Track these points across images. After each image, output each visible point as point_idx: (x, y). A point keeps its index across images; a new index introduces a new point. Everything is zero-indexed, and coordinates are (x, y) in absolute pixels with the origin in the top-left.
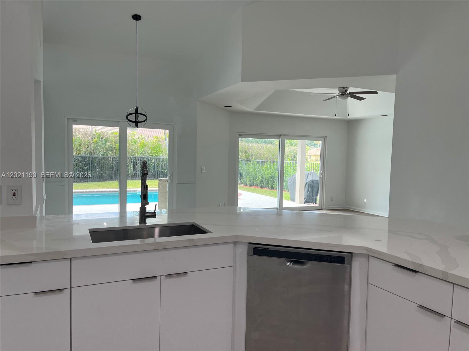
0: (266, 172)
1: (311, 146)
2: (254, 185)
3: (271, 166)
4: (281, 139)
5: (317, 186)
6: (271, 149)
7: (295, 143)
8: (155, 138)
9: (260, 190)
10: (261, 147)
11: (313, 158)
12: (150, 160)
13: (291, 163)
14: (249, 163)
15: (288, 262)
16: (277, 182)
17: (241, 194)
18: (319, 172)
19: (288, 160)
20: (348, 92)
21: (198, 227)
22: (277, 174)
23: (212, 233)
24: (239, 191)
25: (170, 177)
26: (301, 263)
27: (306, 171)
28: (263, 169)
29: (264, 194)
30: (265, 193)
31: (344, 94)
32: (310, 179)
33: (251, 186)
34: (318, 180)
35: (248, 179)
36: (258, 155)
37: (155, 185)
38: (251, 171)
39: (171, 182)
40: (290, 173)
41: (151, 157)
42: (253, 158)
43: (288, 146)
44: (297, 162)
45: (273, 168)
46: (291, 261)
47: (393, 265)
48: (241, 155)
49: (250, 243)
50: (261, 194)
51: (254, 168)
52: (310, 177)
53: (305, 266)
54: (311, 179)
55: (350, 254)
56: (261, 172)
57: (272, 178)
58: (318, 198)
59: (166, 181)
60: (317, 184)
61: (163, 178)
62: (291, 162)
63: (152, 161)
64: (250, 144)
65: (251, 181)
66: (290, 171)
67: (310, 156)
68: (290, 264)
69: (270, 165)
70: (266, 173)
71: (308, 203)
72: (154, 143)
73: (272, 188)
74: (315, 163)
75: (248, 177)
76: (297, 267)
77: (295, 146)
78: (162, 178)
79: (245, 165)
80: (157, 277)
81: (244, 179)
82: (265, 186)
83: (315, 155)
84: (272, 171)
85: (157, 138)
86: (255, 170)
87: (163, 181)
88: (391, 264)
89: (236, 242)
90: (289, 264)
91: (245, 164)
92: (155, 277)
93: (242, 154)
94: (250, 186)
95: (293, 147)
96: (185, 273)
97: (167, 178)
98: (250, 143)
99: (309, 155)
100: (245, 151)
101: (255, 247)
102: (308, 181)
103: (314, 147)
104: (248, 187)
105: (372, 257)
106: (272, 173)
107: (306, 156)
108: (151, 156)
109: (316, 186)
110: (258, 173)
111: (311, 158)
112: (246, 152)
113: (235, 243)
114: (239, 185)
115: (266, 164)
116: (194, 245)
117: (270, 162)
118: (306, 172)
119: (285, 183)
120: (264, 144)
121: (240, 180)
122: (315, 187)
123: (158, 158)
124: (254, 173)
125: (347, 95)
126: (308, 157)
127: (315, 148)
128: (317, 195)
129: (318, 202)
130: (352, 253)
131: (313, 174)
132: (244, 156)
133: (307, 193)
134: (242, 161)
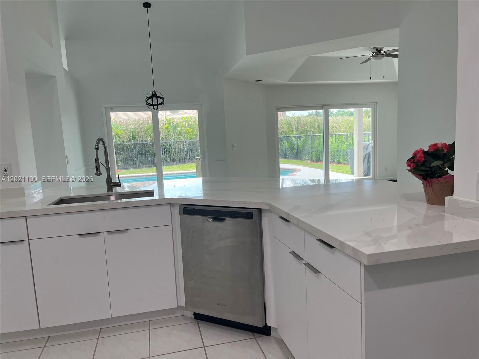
4: (324, 109)
20: (383, 52)
25: (202, 155)
31: (378, 54)
39: (203, 160)
44: (355, 133)
46: (213, 218)
80: (100, 233)
101: (184, 207)
102: (367, 152)
125: (381, 55)
132: (317, 131)
133: (367, 165)
134: (309, 136)
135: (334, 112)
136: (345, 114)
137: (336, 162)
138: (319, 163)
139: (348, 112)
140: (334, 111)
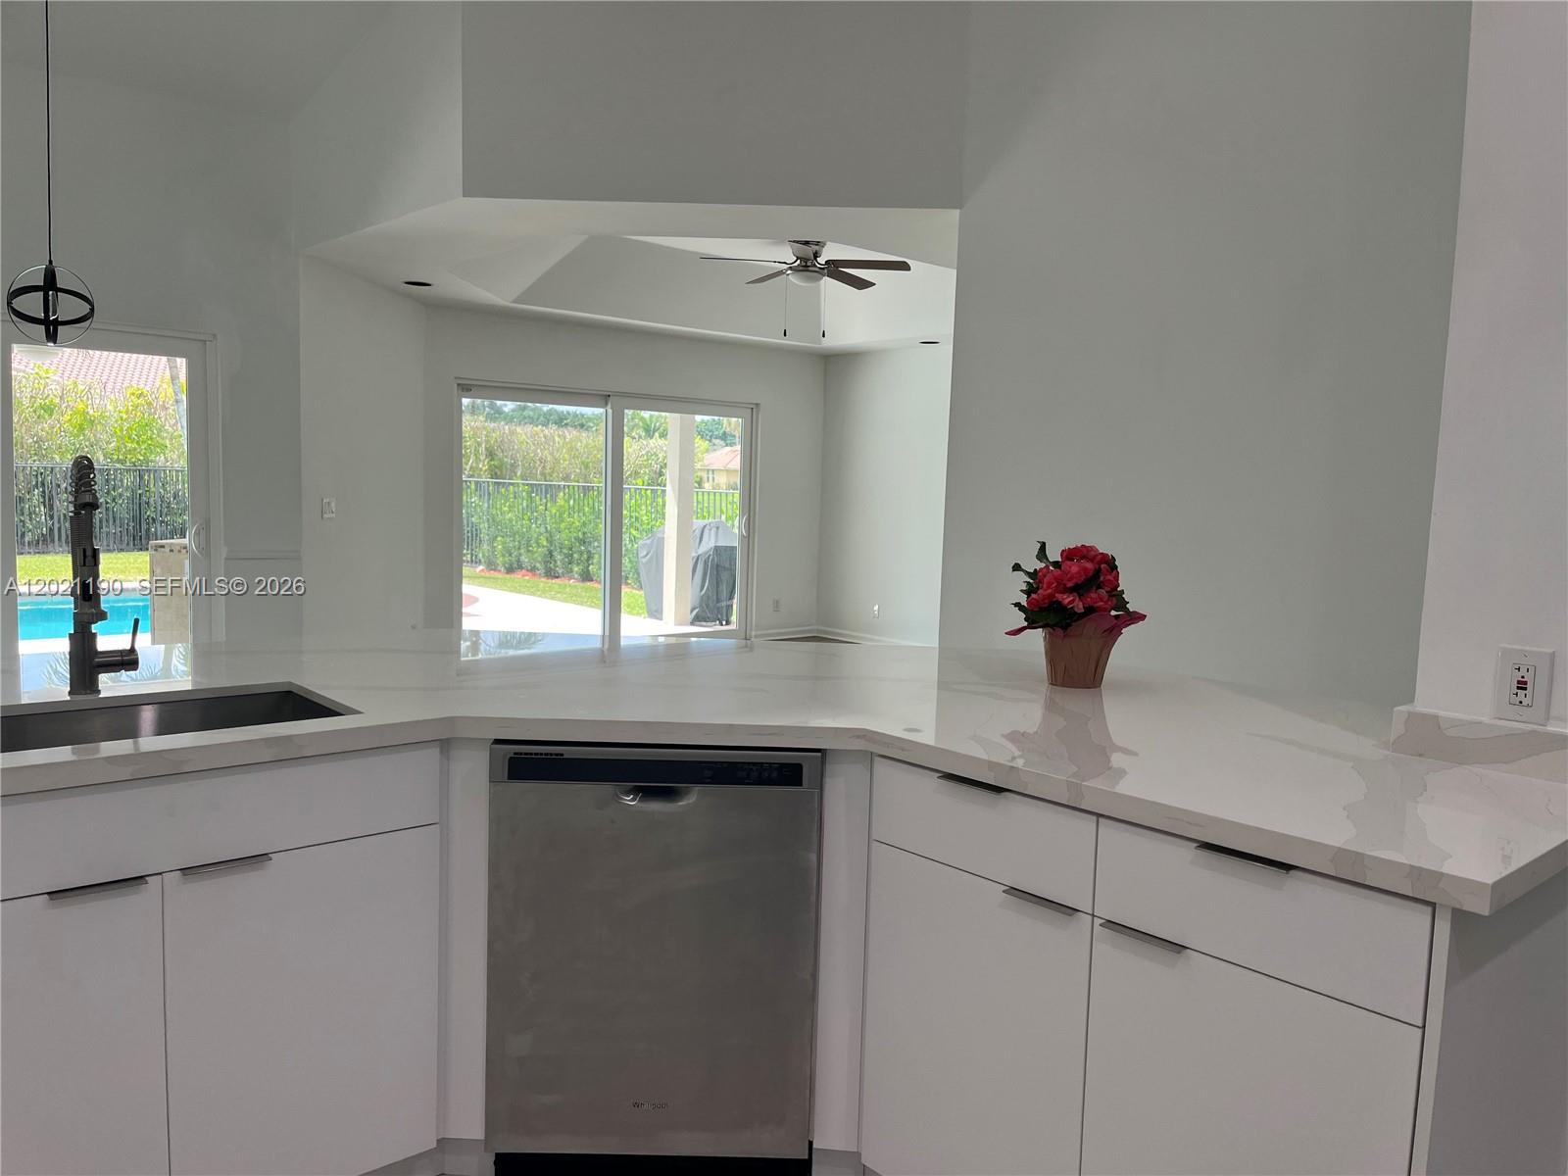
0: (563, 521)
1: (714, 440)
2: (520, 567)
3: (581, 504)
4: (609, 406)
5: (730, 564)
6: (579, 444)
7: (661, 429)
8: (133, 394)
9: (543, 582)
10: (545, 437)
11: (722, 480)
12: (114, 480)
13: (649, 492)
14: (503, 490)
15: (628, 793)
16: (600, 556)
17: (474, 600)
18: (736, 523)
19: (639, 481)
20: (822, 260)
21: (309, 697)
22: (602, 529)
23: (360, 713)
24: (467, 588)
25: (197, 533)
26: (669, 794)
27: (697, 518)
28: (554, 511)
29: (559, 595)
30: (559, 592)
31: (809, 264)
32: (709, 544)
33: (510, 570)
34: (733, 548)
35: (500, 547)
36: (535, 466)
37: (140, 570)
38: (510, 520)
39: (201, 553)
40: (645, 526)
41: (118, 466)
42: (515, 474)
43: (637, 436)
44: (668, 488)
45: (587, 509)
46: (635, 791)
47: (938, 777)
48: (474, 465)
49: (498, 742)
50: (546, 597)
51: (520, 507)
52: (709, 540)
53: (681, 803)
54: (712, 544)
55: (819, 754)
56: (545, 520)
57: (583, 542)
58: (735, 607)
59: (180, 551)
60: (733, 560)
61: (168, 541)
62: (646, 490)
63: (122, 481)
64: (507, 427)
65: (510, 555)
66: (645, 518)
67: (710, 473)
68: (633, 800)
69: (577, 496)
70: (563, 526)
71: (704, 623)
72: (127, 413)
73: (587, 577)
74: (727, 494)
75: (499, 539)
76: (656, 807)
77: (660, 437)
78: (164, 541)
79: (489, 499)
80: (147, 878)
81: (485, 547)
82: (560, 572)
83: (728, 471)
84: (584, 519)
85: (140, 395)
86: (526, 517)
87: (167, 549)
88: (933, 773)
89: (447, 739)
90: (629, 800)
91: (489, 494)
92: (142, 877)
93: (477, 460)
94: (507, 573)
95: (656, 442)
96: (260, 858)
97: (185, 541)
98: (502, 423)
99: (708, 470)
100: (486, 449)
101: (515, 754)
102: (702, 549)
103: (722, 443)
104: (500, 576)
105: (883, 760)
106: (584, 524)
107: (699, 474)
108: (119, 461)
109: (727, 565)
110: (534, 526)
111: (713, 478)
112: (491, 454)
113: (446, 745)
114: (466, 570)
115: (562, 494)
116: (290, 757)
117: (576, 489)
118: (695, 521)
119: (629, 558)
120: (555, 427)
121: (472, 550)
122: (724, 567)
123: (149, 471)
124: (522, 525)
125: (817, 269)
126: (704, 475)
127: (727, 445)
128: (731, 597)
129: (734, 618)
130: (826, 750)
131: (718, 528)
132: (484, 469)
133: (701, 590)
134: (477, 483)
135: (506, 410)
136: (542, 418)
137: (576, 576)
138: (520, 576)
139: (550, 413)
140: (506, 405)
